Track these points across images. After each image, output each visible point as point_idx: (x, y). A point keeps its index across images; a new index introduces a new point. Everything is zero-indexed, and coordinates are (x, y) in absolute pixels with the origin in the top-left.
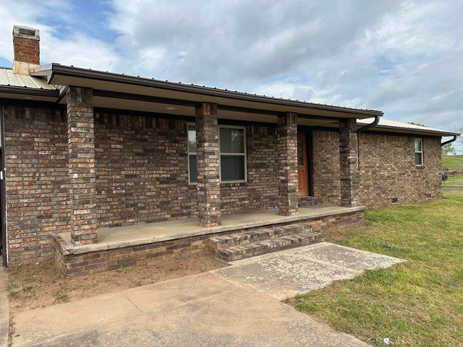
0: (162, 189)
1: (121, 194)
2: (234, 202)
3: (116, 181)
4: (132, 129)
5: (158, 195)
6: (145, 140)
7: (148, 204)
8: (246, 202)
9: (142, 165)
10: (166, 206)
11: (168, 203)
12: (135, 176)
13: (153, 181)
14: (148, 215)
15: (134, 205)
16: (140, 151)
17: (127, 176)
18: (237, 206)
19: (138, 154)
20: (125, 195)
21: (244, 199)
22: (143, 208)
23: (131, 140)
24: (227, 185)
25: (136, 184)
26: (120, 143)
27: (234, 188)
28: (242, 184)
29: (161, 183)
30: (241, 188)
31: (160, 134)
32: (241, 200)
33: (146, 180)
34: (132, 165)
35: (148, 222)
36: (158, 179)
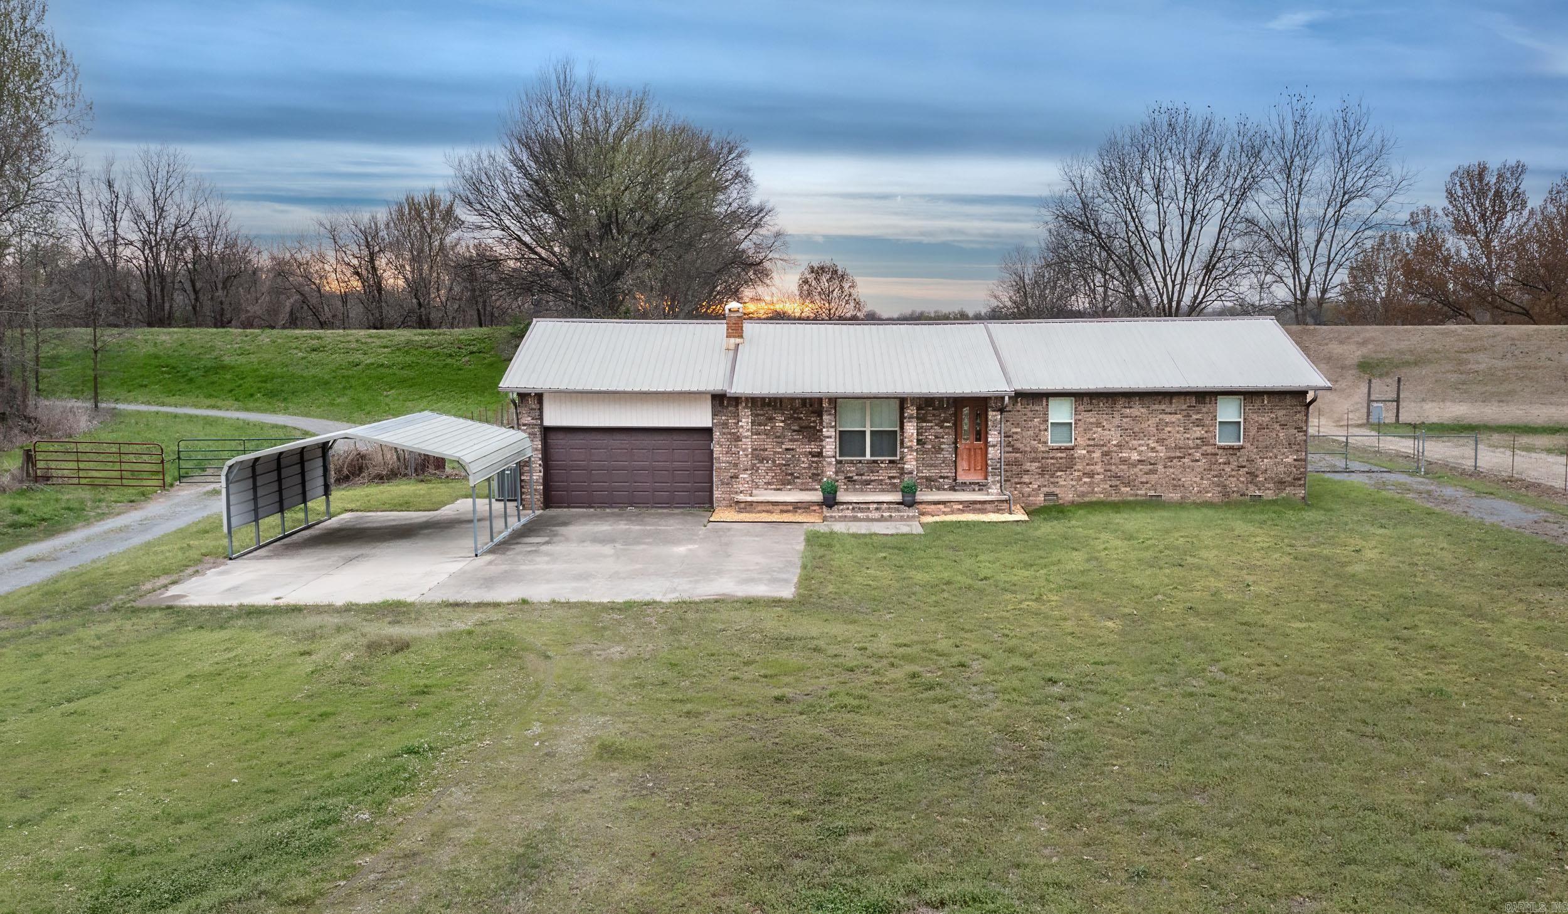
0: (813, 462)
1: (782, 464)
2: (881, 480)
3: (779, 453)
4: (791, 409)
5: (809, 468)
6: (801, 419)
7: (802, 474)
8: (895, 481)
9: (797, 440)
10: (816, 478)
11: (818, 475)
12: (793, 449)
13: (806, 454)
14: (802, 484)
15: (792, 474)
16: (796, 428)
17: (787, 449)
18: (886, 484)
19: (794, 431)
20: (785, 465)
21: (894, 478)
22: (798, 478)
23: (789, 419)
24: (875, 462)
25: (793, 456)
26: (783, 421)
27: (883, 465)
28: (891, 462)
29: (813, 456)
30: (891, 465)
31: (813, 412)
32: (890, 478)
33: (801, 453)
34: (791, 440)
35: (801, 490)
36: (810, 453)
